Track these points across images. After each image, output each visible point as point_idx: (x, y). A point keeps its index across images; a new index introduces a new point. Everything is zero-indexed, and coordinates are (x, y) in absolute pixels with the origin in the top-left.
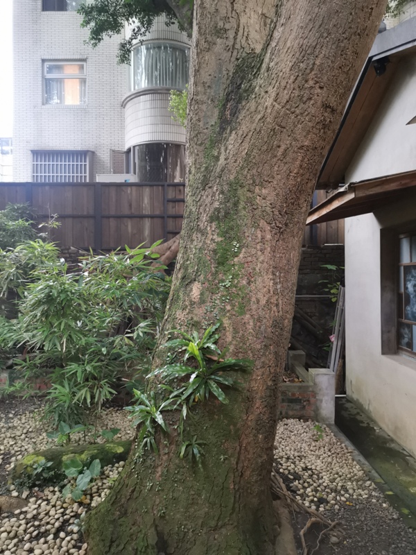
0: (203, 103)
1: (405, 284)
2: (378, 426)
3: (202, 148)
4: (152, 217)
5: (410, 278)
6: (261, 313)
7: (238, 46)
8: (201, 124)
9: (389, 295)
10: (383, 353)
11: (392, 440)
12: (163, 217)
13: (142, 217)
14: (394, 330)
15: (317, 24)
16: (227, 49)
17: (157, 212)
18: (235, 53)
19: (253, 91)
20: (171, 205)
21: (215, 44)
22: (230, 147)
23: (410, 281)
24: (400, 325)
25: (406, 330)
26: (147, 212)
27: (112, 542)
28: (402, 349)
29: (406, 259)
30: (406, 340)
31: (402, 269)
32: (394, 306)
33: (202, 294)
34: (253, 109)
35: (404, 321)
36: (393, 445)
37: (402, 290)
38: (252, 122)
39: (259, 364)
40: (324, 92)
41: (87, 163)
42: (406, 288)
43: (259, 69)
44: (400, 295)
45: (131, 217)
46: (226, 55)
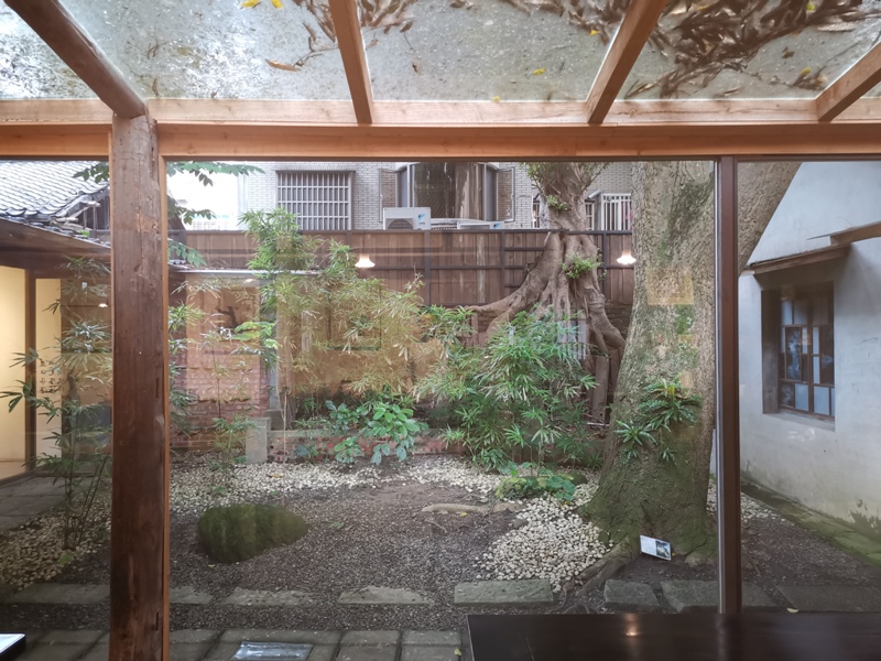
0: (654, 215)
1: (787, 345)
2: (759, 484)
3: (655, 248)
4: (487, 269)
5: (792, 338)
6: (706, 366)
7: (680, 174)
8: (654, 230)
9: (770, 356)
10: (764, 413)
11: (776, 493)
12: (500, 269)
13: (476, 269)
14: (775, 390)
15: (755, 186)
16: (671, 175)
17: (493, 264)
18: (679, 179)
19: (701, 214)
20: (508, 254)
21: (661, 170)
22: (682, 251)
23: (792, 342)
24: (781, 384)
25: (789, 389)
26: (481, 263)
27: (613, 518)
28: (784, 408)
29: (788, 320)
30: (788, 398)
31: (784, 330)
32: (775, 366)
33: (667, 353)
34: (702, 227)
35: (786, 379)
36: (777, 497)
37: (784, 350)
38: (702, 236)
39: (705, 402)
40: (756, 225)
41: (349, 187)
42: (788, 349)
43: (705, 200)
44: (781, 356)
45: (464, 269)
46: (670, 180)
